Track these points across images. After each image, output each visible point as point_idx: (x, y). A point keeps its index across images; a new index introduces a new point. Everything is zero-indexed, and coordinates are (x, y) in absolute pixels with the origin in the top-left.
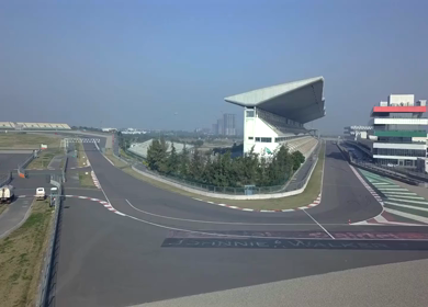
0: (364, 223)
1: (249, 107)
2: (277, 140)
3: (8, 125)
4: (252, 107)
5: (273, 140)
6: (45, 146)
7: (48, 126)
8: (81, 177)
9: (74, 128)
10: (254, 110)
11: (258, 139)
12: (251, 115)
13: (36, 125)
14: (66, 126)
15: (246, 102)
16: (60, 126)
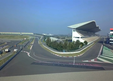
0: (87, 61)
1: (74, 29)
2: (81, 38)
3: (19, 33)
4: (75, 29)
5: (80, 38)
6: (25, 39)
7: (28, 33)
8: (28, 47)
9: (34, 34)
10: (75, 30)
11: (76, 37)
12: (74, 31)
13: (25, 33)
14: (32, 34)
15: (73, 28)
16: (31, 34)
